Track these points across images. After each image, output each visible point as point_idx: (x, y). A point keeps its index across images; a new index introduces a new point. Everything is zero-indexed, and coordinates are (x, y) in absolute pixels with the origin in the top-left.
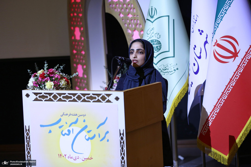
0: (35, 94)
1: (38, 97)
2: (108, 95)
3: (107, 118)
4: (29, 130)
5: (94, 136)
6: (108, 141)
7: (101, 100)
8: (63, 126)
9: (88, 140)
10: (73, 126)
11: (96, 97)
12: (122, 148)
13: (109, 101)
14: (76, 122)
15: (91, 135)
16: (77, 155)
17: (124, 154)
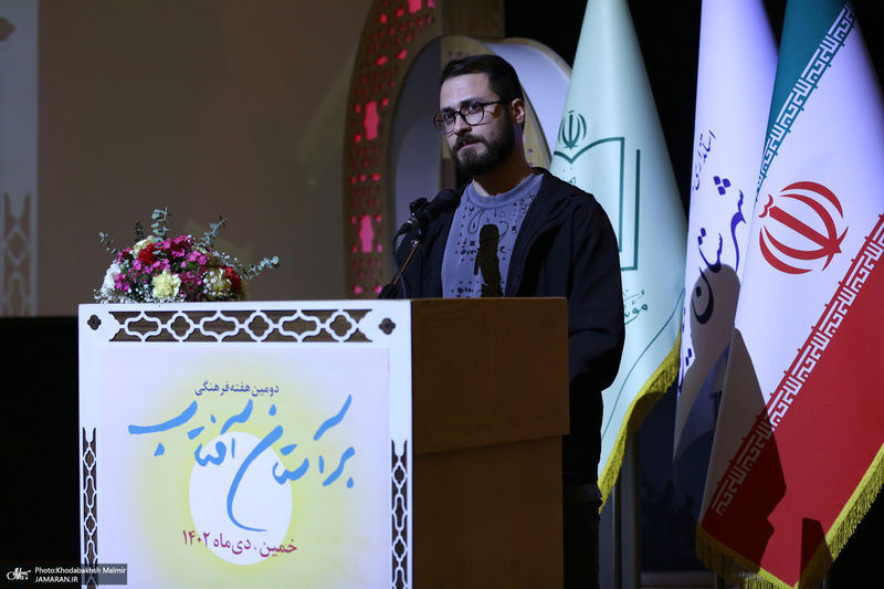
1: (125, 326)
3: (350, 398)
5: (305, 465)
6: (350, 483)
7: (332, 332)
8: (202, 428)
9: (281, 480)
10: (236, 431)
11: (314, 322)
12: (399, 512)
13: (359, 337)
14: (243, 417)
15: (293, 462)
16: (243, 535)
17: (404, 533)
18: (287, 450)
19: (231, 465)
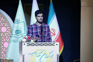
1: (28, 45)
2: (54, 44)
3: (53, 51)
4: (24, 56)
5: (48, 56)
6: (53, 58)
7: (51, 45)
8: (37, 54)
9: (46, 58)
12: (58, 60)
19: (40, 57)
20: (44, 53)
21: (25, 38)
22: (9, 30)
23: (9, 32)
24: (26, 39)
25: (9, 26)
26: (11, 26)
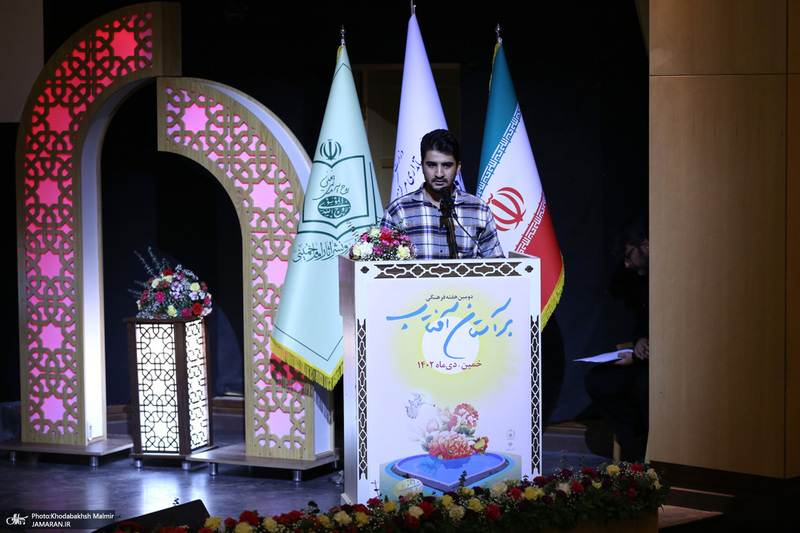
0: (379, 266)
1: (384, 271)
2: (515, 264)
3: (510, 299)
4: (364, 327)
5: (487, 328)
6: (510, 334)
7: (501, 272)
8: (430, 316)
9: (473, 336)
10: (449, 316)
11: (492, 268)
12: (535, 345)
14: (453, 309)
15: (480, 328)
16: (453, 361)
17: (537, 353)
18: (476, 323)
19: (446, 331)
20: (463, 311)
21: (369, 240)
22: (290, 196)
23: (290, 209)
24: (371, 245)
25: (291, 176)
26: (297, 180)
